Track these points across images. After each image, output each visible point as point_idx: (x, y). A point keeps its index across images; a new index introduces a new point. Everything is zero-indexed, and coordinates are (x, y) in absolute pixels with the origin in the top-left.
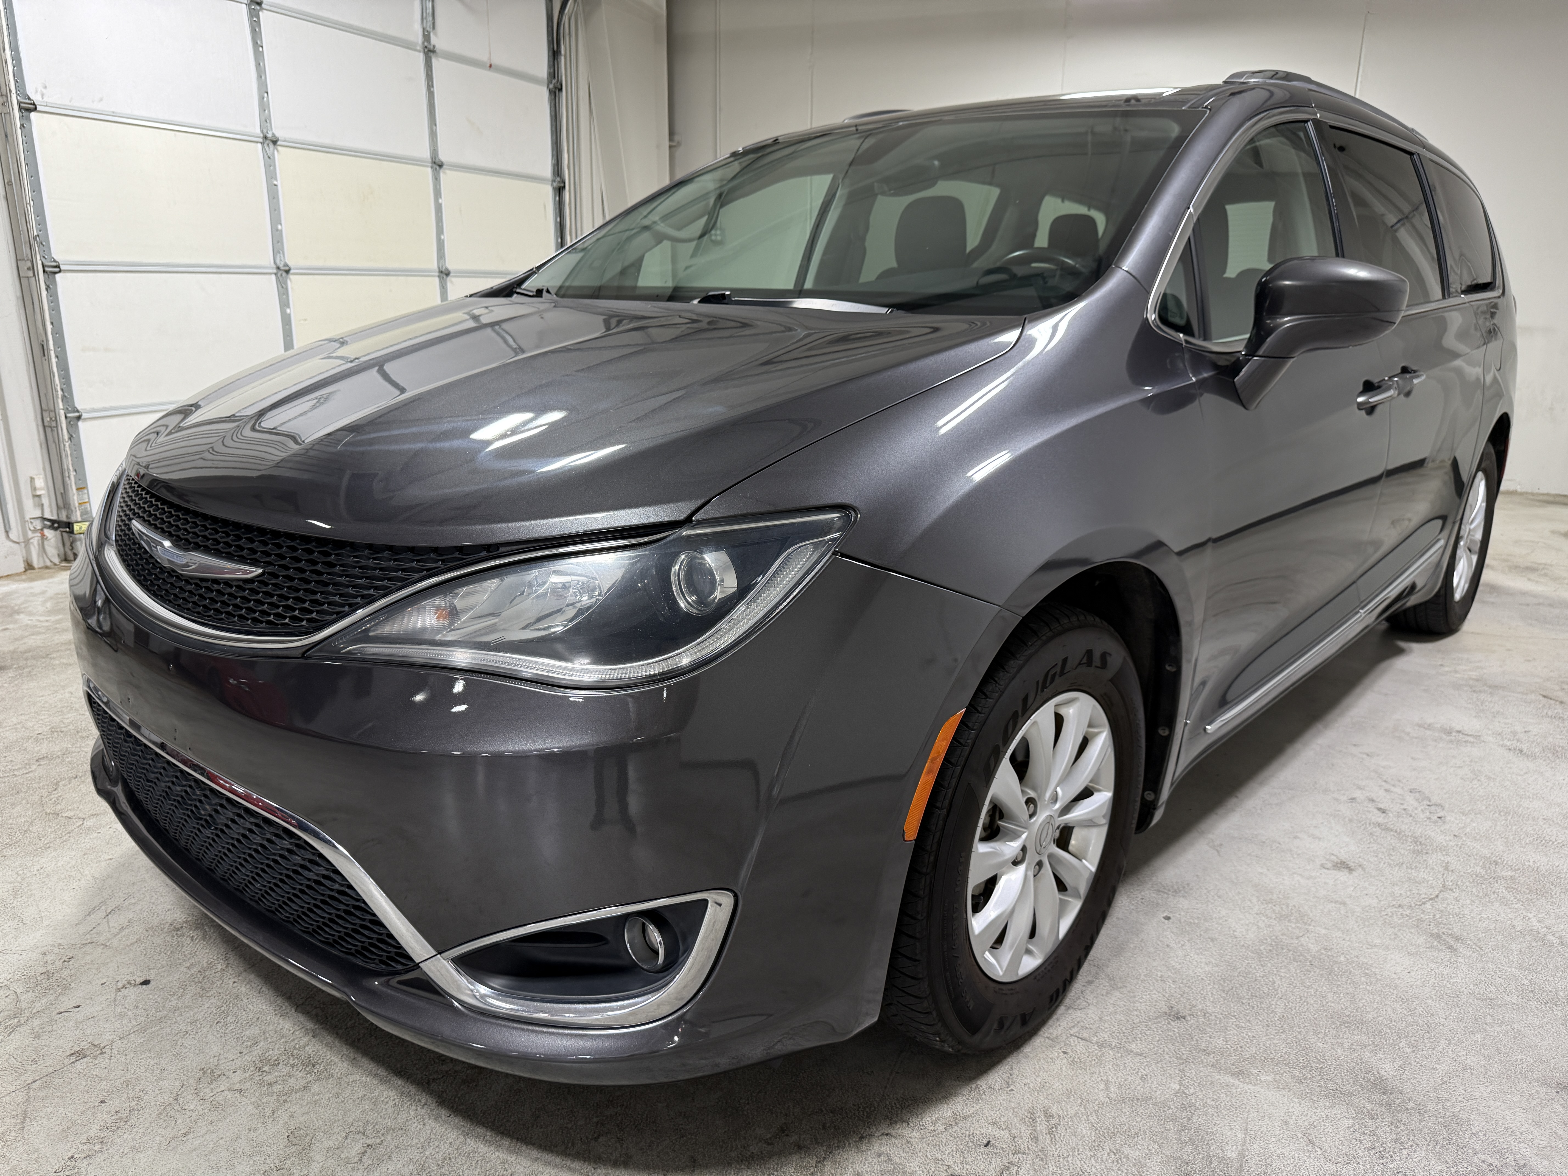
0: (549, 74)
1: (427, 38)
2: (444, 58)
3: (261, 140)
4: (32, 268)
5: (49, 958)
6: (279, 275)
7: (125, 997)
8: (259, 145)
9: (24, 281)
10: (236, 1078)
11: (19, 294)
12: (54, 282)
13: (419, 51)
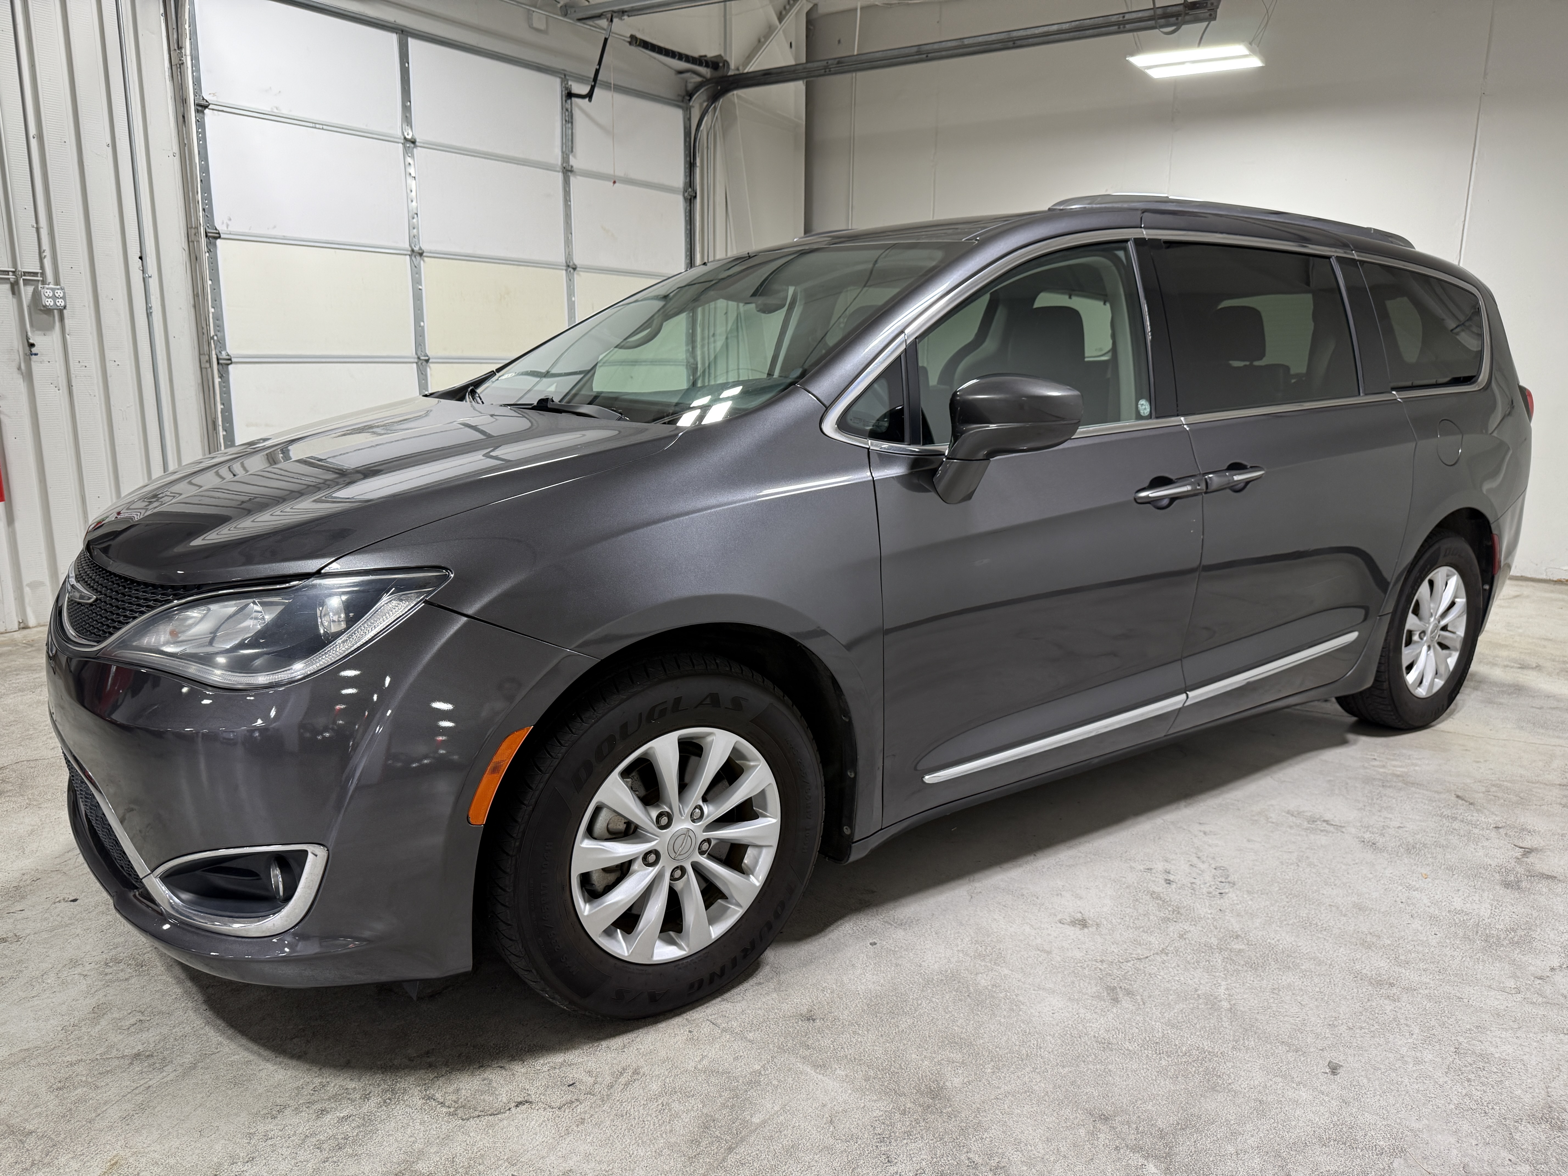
0: (685, 183)
1: (565, 159)
2: (580, 176)
3: (409, 253)
4: (210, 361)
5: (25, 877)
6: (419, 363)
7: (56, 908)
8: (408, 257)
9: (204, 370)
10: (88, 967)
11: (200, 381)
12: (227, 372)
13: (559, 172)
